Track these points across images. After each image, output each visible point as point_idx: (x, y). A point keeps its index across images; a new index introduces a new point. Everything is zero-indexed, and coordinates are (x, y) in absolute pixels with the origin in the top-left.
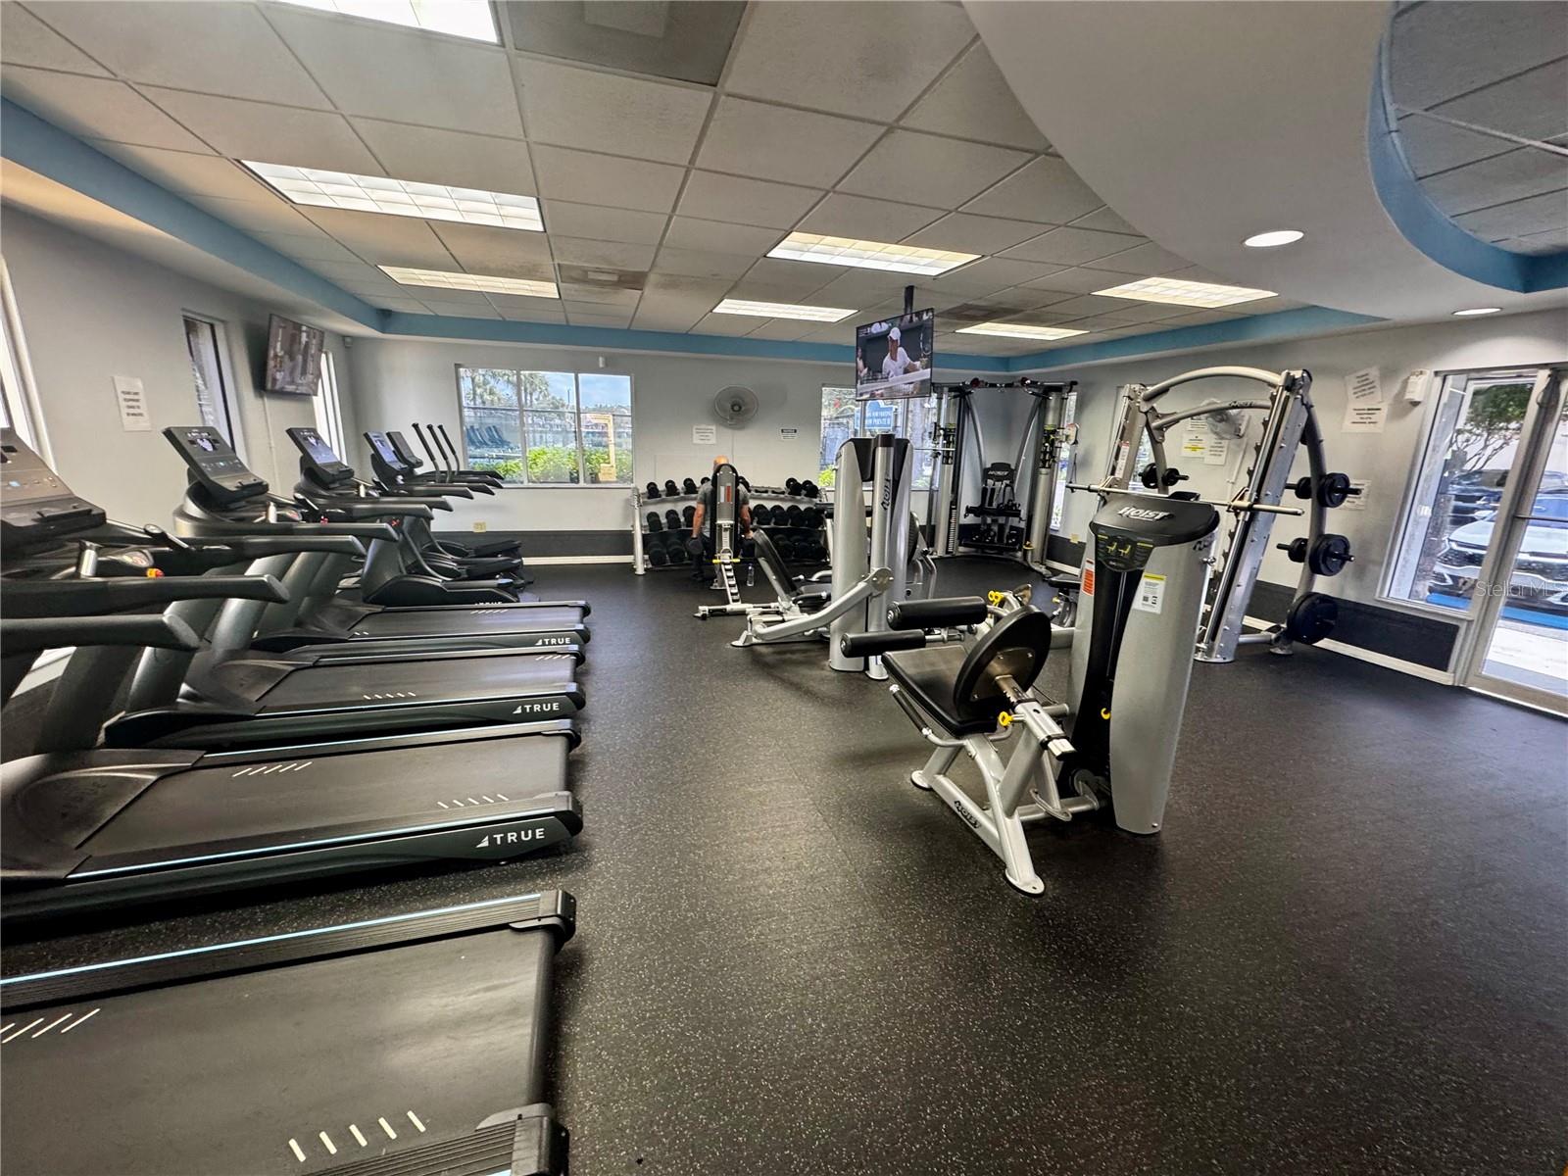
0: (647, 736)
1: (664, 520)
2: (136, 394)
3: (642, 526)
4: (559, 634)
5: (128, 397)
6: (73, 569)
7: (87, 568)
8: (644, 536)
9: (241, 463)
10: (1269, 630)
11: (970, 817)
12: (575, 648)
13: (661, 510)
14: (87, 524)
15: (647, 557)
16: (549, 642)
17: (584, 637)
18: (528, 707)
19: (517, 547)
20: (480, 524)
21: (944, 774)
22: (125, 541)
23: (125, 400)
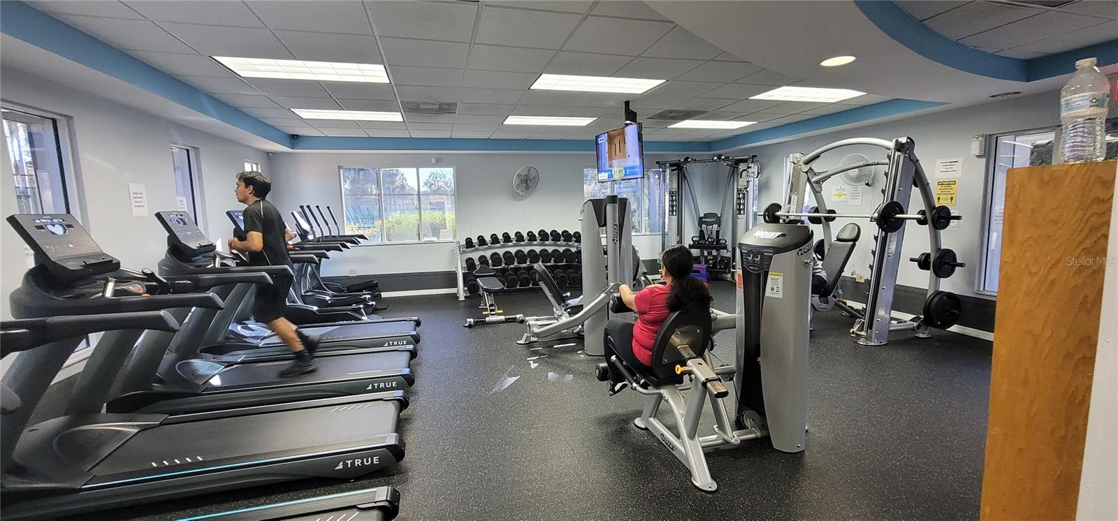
0: (456, 402)
1: (477, 263)
2: (141, 194)
3: (462, 267)
4: (399, 338)
5: (136, 195)
6: (101, 294)
7: (109, 293)
8: (464, 274)
9: (200, 232)
10: (911, 320)
11: (669, 443)
12: (411, 347)
13: (475, 256)
14: (109, 267)
15: (466, 288)
16: (393, 343)
17: (416, 339)
18: (376, 385)
19: (376, 285)
20: (354, 271)
21: (654, 417)
22: (130, 279)
23: (135, 198)
